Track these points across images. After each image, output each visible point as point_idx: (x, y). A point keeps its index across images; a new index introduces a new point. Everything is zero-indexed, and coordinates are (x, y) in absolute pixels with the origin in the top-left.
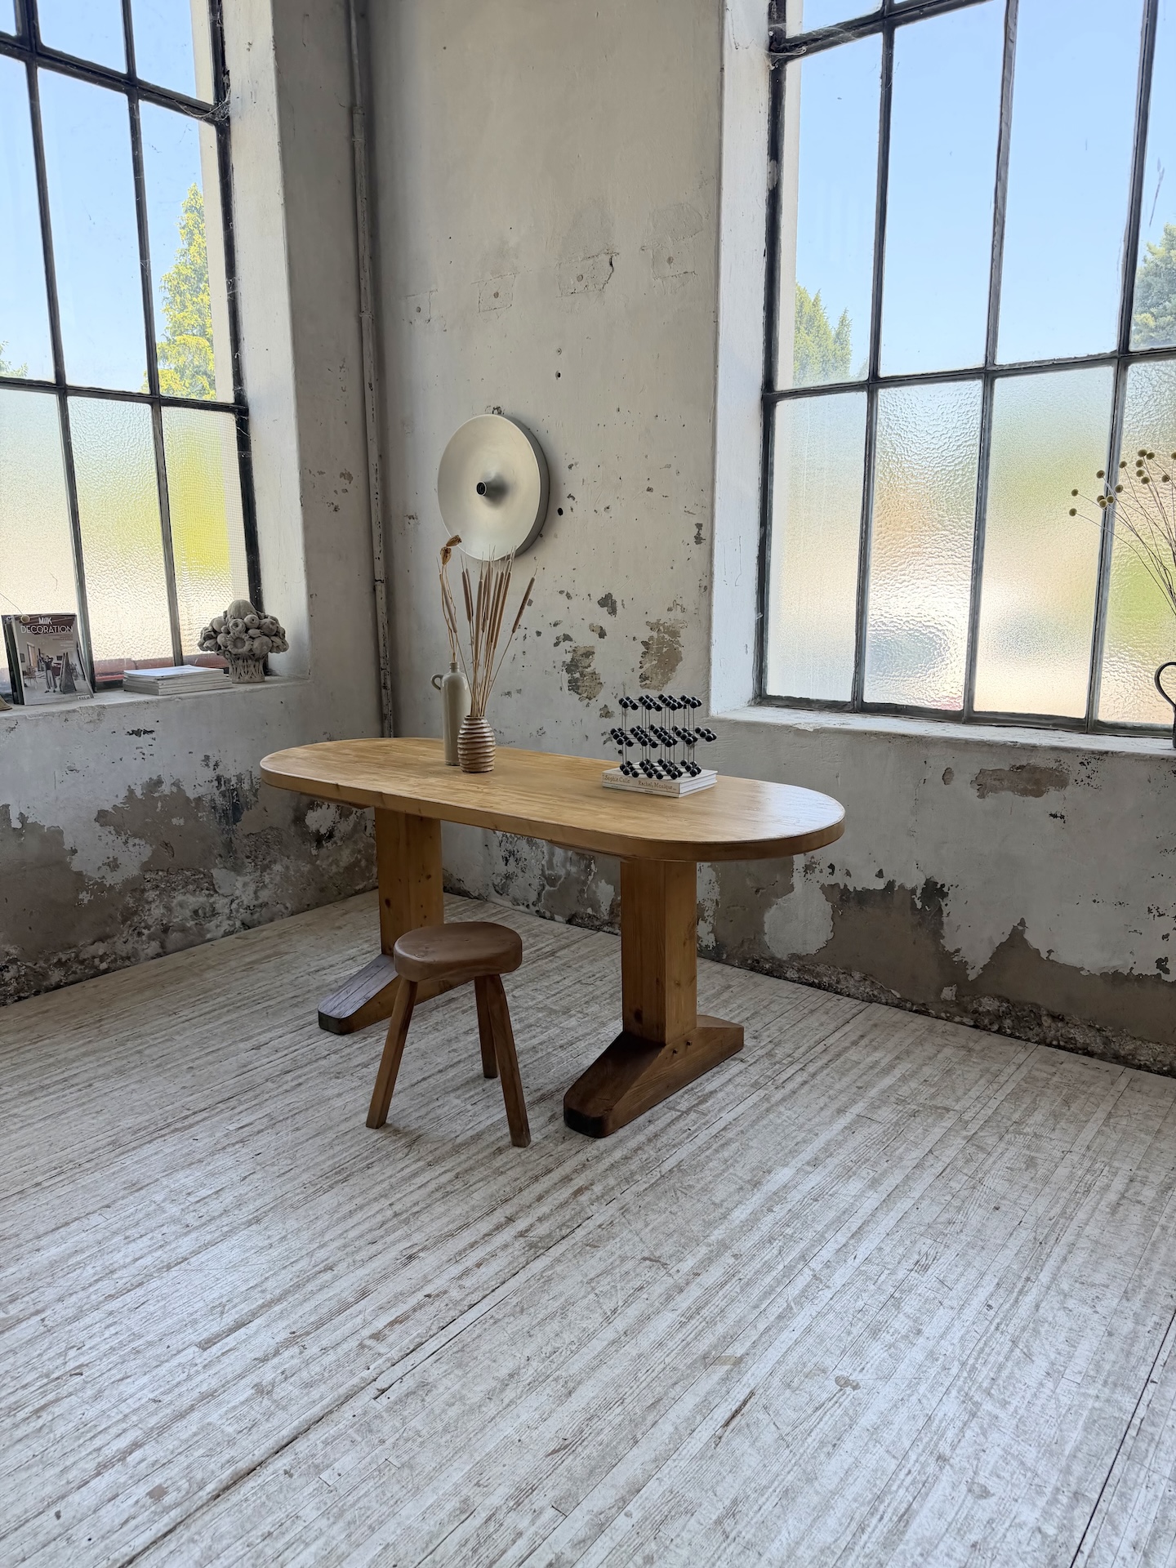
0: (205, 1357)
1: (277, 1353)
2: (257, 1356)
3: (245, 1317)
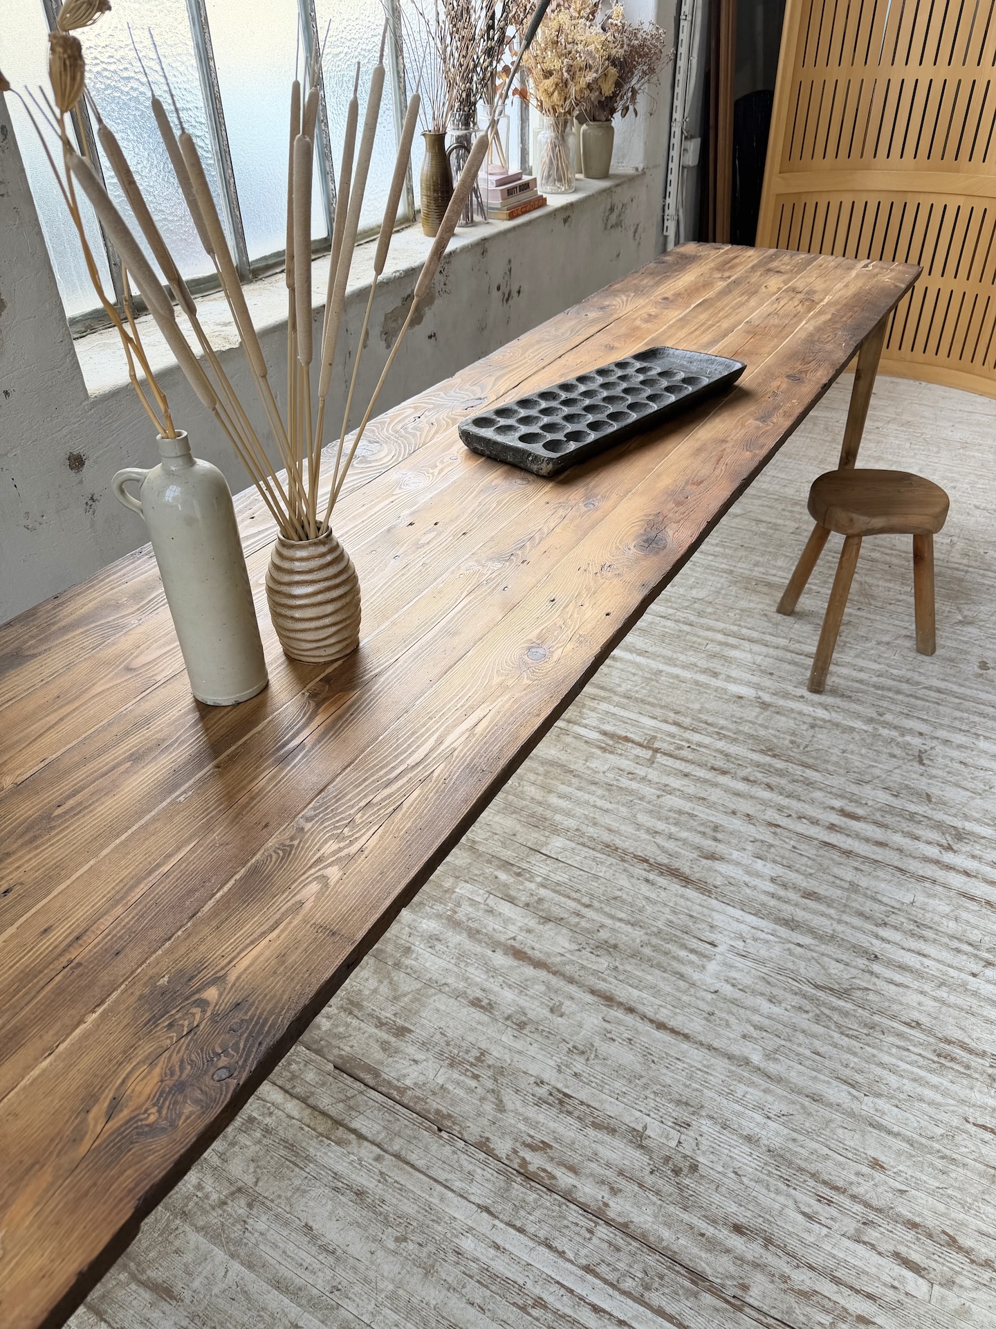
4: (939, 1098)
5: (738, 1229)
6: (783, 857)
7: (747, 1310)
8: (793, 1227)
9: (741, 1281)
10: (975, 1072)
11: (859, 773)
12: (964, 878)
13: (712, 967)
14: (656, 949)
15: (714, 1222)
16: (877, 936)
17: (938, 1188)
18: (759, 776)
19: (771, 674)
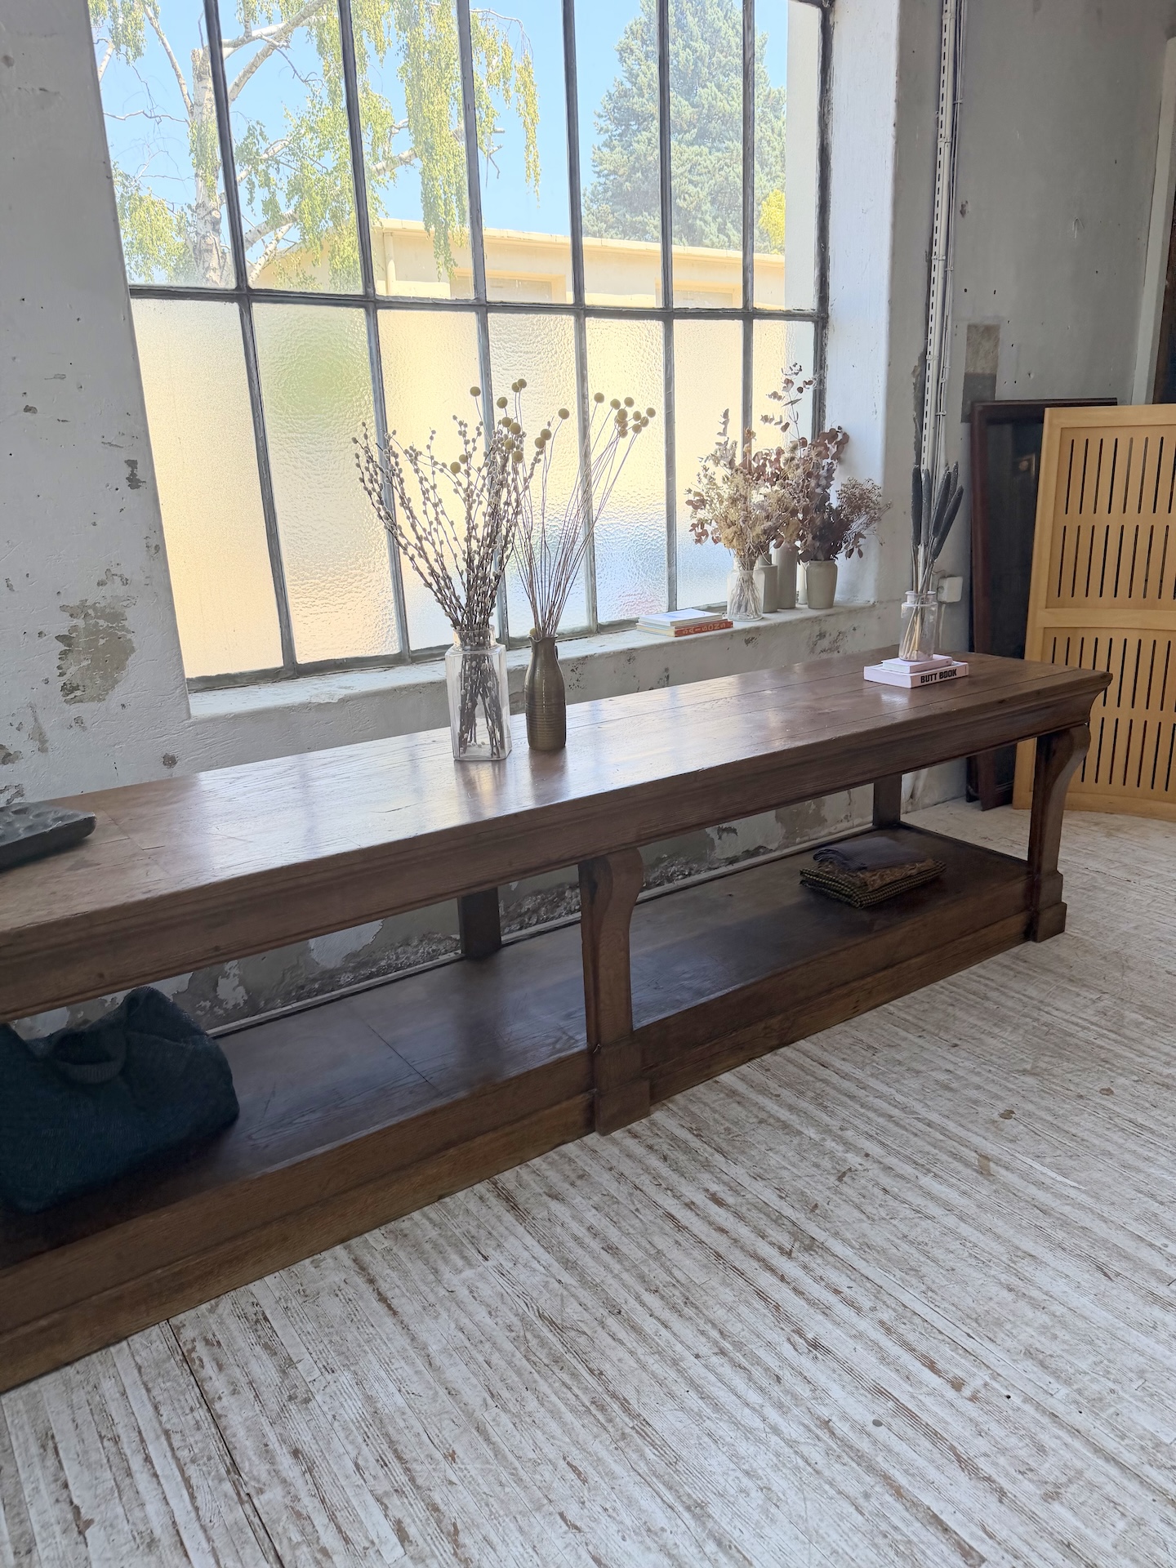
0: (998, 1558)
1: (989, 1479)
2: (992, 1500)
3: (920, 1516)
4: (558, 1432)
5: (296, 1453)
6: (617, 1214)
7: (247, 1506)
8: (339, 1469)
9: (261, 1486)
10: (614, 1426)
11: (766, 1170)
12: (774, 1280)
13: (468, 1273)
14: (435, 1246)
15: (283, 1440)
16: (638, 1298)
17: (485, 1493)
18: (665, 1147)
19: (768, 1070)
